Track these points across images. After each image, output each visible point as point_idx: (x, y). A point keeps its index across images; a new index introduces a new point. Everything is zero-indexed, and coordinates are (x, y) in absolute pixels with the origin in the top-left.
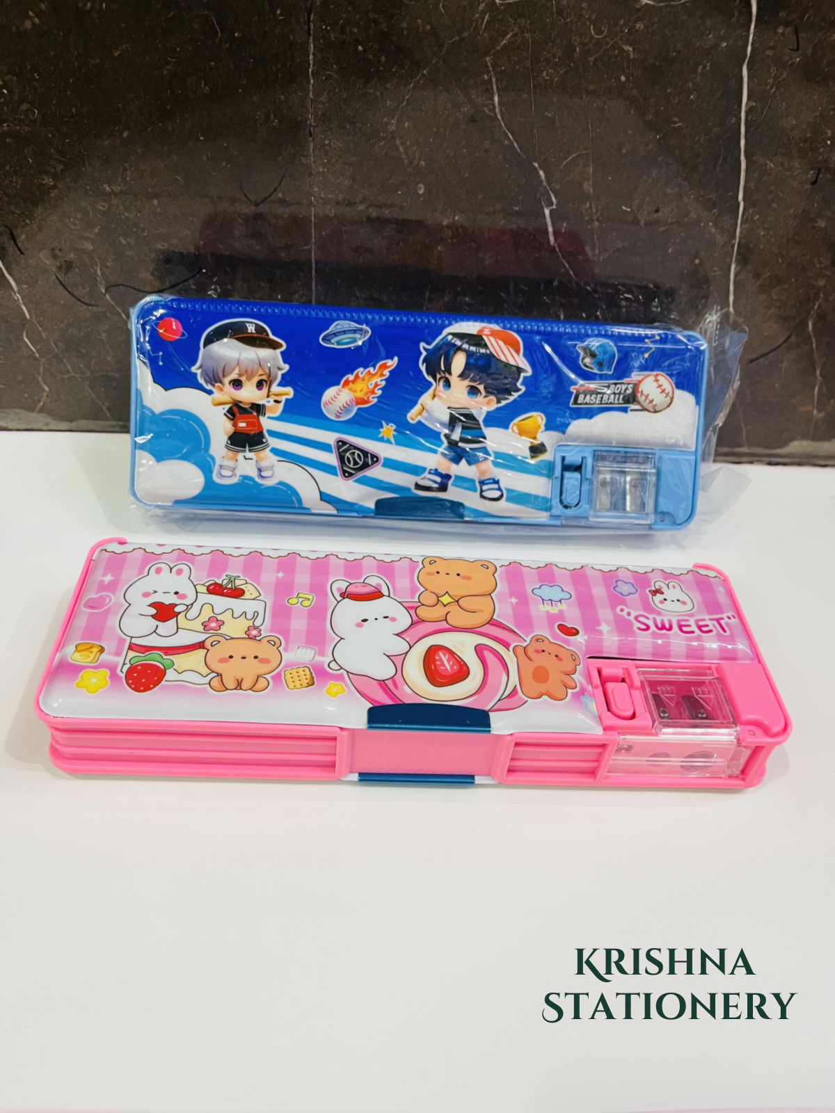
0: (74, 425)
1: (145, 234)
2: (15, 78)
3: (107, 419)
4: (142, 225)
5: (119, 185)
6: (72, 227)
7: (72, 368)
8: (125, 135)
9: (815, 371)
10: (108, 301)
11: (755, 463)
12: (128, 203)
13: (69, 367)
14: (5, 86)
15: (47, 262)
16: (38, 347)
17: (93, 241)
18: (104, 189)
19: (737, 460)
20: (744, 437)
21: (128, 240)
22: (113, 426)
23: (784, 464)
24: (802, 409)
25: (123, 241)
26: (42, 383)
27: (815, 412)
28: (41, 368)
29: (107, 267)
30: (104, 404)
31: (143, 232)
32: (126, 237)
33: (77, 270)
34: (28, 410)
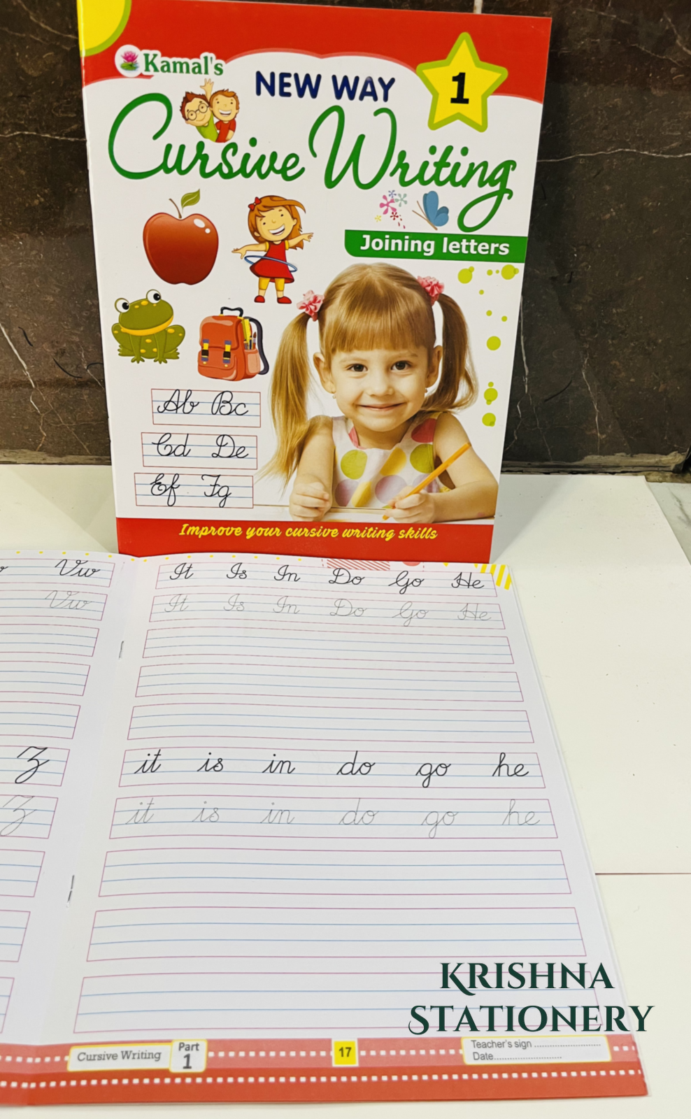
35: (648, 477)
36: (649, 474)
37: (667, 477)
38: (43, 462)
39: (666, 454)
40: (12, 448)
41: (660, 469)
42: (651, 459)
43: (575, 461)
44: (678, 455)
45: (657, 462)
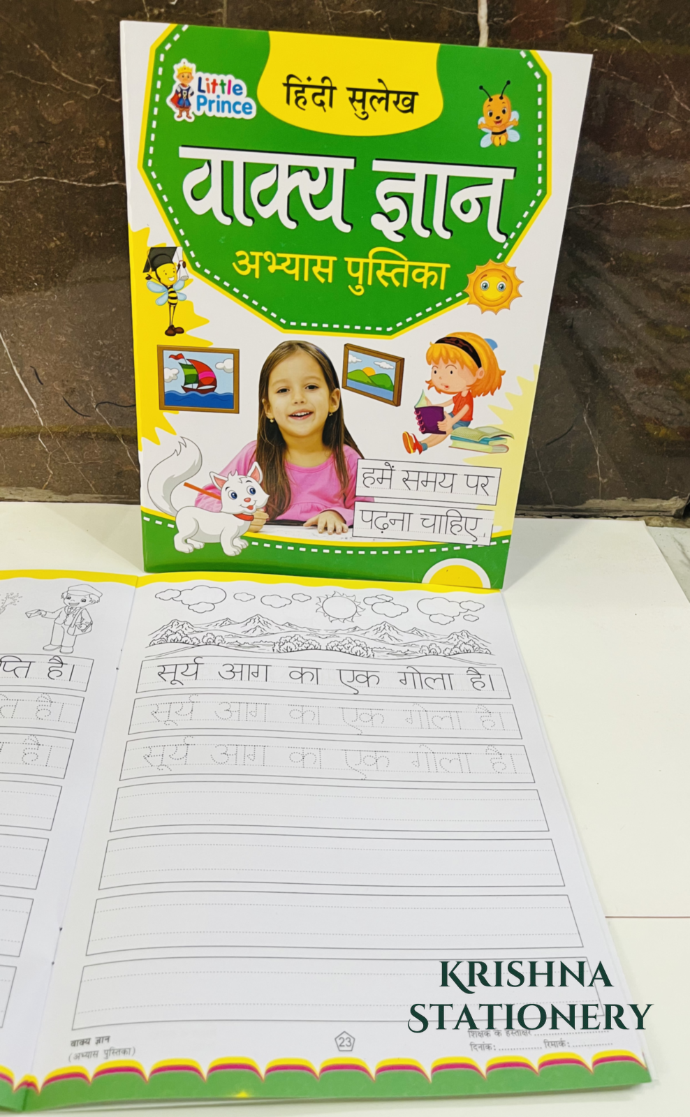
0: (69, 498)
1: (124, 370)
2: (43, 276)
3: (94, 493)
4: (122, 364)
5: (108, 340)
6: (77, 366)
7: (71, 459)
8: (114, 310)
9: (595, 450)
10: (98, 414)
11: (563, 516)
12: (114, 351)
13: (68, 458)
14: (36, 280)
15: (58, 389)
16: (48, 444)
17: (89, 375)
18: (99, 343)
19: (549, 515)
20: (551, 497)
21: (113, 374)
22: (96, 498)
23: (585, 517)
24: (590, 477)
25: (110, 375)
26: (49, 469)
27: (600, 479)
28: (49, 459)
29: (98, 391)
30: (91, 482)
31: (123, 368)
32: (111, 371)
33: (77, 393)
34: (37, 488)
35: (649, 521)
36: (650, 519)
37: (668, 521)
38: (49, 500)
39: (668, 499)
40: (19, 486)
41: (662, 514)
42: (653, 503)
43: (578, 505)
44: (679, 499)
45: (658, 507)
